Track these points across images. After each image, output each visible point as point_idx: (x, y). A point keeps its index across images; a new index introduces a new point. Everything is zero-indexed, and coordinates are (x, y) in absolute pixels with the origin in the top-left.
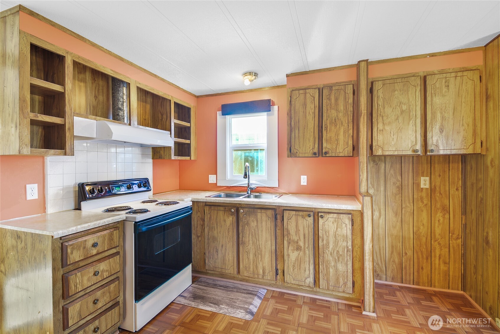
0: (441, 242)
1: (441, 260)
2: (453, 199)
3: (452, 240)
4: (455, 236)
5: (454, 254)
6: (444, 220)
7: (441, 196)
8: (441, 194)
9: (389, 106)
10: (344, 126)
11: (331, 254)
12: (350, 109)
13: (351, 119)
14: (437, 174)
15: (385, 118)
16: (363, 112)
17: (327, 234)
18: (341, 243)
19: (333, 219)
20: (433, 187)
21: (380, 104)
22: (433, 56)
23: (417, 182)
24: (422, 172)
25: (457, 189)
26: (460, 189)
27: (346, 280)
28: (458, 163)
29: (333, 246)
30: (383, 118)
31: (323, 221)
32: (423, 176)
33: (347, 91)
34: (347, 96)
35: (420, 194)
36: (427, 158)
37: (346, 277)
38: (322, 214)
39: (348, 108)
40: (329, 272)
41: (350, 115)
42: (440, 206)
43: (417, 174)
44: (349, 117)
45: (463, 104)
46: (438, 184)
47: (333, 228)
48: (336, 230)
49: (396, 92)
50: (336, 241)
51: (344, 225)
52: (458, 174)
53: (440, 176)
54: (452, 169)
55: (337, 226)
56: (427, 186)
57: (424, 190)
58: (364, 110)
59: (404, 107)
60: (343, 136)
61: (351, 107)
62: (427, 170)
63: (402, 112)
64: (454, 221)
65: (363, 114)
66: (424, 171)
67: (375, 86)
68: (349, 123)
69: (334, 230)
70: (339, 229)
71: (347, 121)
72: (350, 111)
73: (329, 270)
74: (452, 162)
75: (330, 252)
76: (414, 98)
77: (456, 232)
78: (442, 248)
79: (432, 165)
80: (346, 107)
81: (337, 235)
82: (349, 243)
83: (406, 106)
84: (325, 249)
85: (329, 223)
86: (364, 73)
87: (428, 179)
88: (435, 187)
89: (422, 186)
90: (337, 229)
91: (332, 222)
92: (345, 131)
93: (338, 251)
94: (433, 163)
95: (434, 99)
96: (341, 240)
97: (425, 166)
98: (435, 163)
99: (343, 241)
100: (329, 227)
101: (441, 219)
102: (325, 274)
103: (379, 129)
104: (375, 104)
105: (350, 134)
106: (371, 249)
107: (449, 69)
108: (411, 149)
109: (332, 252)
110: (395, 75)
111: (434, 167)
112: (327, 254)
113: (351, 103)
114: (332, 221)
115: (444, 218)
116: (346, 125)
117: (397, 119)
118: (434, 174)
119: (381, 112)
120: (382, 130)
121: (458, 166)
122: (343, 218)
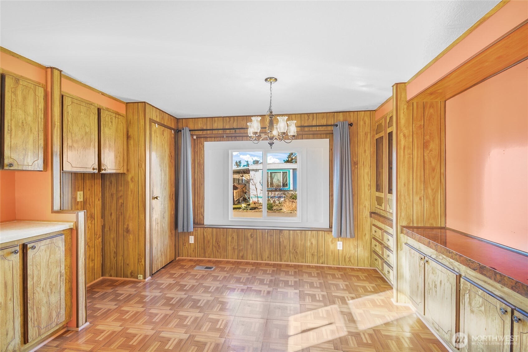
0: (90, 245)
1: (90, 259)
2: (97, 208)
3: (96, 240)
4: (98, 236)
5: (97, 251)
6: (91, 226)
7: (90, 206)
8: (90, 205)
9: (77, 125)
10: (33, 133)
11: (43, 291)
12: (41, 115)
13: (41, 128)
14: (88, 189)
15: (73, 135)
16: (56, 124)
17: (39, 267)
18: (54, 271)
19: (46, 246)
20: (85, 200)
21: (70, 121)
22: (103, 94)
23: (74, 196)
24: (78, 187)
25: (99, 200)
26: (100, 199)
27: (59, 310)
28: (99, 179)
29: (46, 279)
30: (72, 135)
31: (33, 254)
32: (79, 191)
33: (37, 92)
34: (37, 99)
35: (77, 207)
36: (81, 175)
37: (59, 307)
38: (32, 245)
39: (38, 114)
40: (41, 314)
41: (40, 123)
42: (89, 215)
43: (75, 189)
44: (39, 125)
45: (119, 138)
46: (88, 196)
47: (45, 257)
48: (49, 258)
49: (82, 114)
50: (48, 272)
51: (57, 249)
52: (99, 188)
53: (89, 190)
54: (96, 184)
55: (50, 253)
56: (82, 200)
57: (79, 203)
58: (58, 122)
59: (87, 130)
60: (32, 145)
61: (42, 114)
62: (81, 185)
63: (86, 133)
64: (97, 225)
65: (56, 126)
66: (79, 186)
67: (65, 100)
68: (39, 131)
69: (46, 259)
70: (52, 255)
71: (37, 129)
72: (40, 118)
73: (40, 312)
74: (96, 179)
75: (42, 288)
76: (94, 124)
77: (98, 234)
78: (91, 249)
79: (85, 181)
80: (36, 112)
81: (50, 263)
82: (62, 267)
83: (88, 129)
84: (36, 288)
85: (40, 253)
86: (57, 82)
87: (82, 192)
88: (86, 200)
89: (78, 200)
90: (50, 256)
91: (44, 251)
92: (35, 140)
93: (51, 282)
94: (85, 179)
95: (105, 129)
96: (55, 267)
97: (80, 182)
98: (86, 180)
99: (56, 268)
100: (41, 258)
101: (90, 225)
102: (35, 320)
103: (68, 145)
104: (65, 119)
105: (40, 145)
106: (84, 263)
107: (111, 109)
108: (92, 168)
109: (44, 286)
110: (79, 97)
111: (86, 183)
112: (38, 293)
113: (42, 109)
114: (44, 249)
115: (91, 224)
116: (36, 133)
117: (82, 139)
118: (86, 188)
119: (70, 128)
120: (71, 147)
121: (99, 182)
122: (57, 241)
